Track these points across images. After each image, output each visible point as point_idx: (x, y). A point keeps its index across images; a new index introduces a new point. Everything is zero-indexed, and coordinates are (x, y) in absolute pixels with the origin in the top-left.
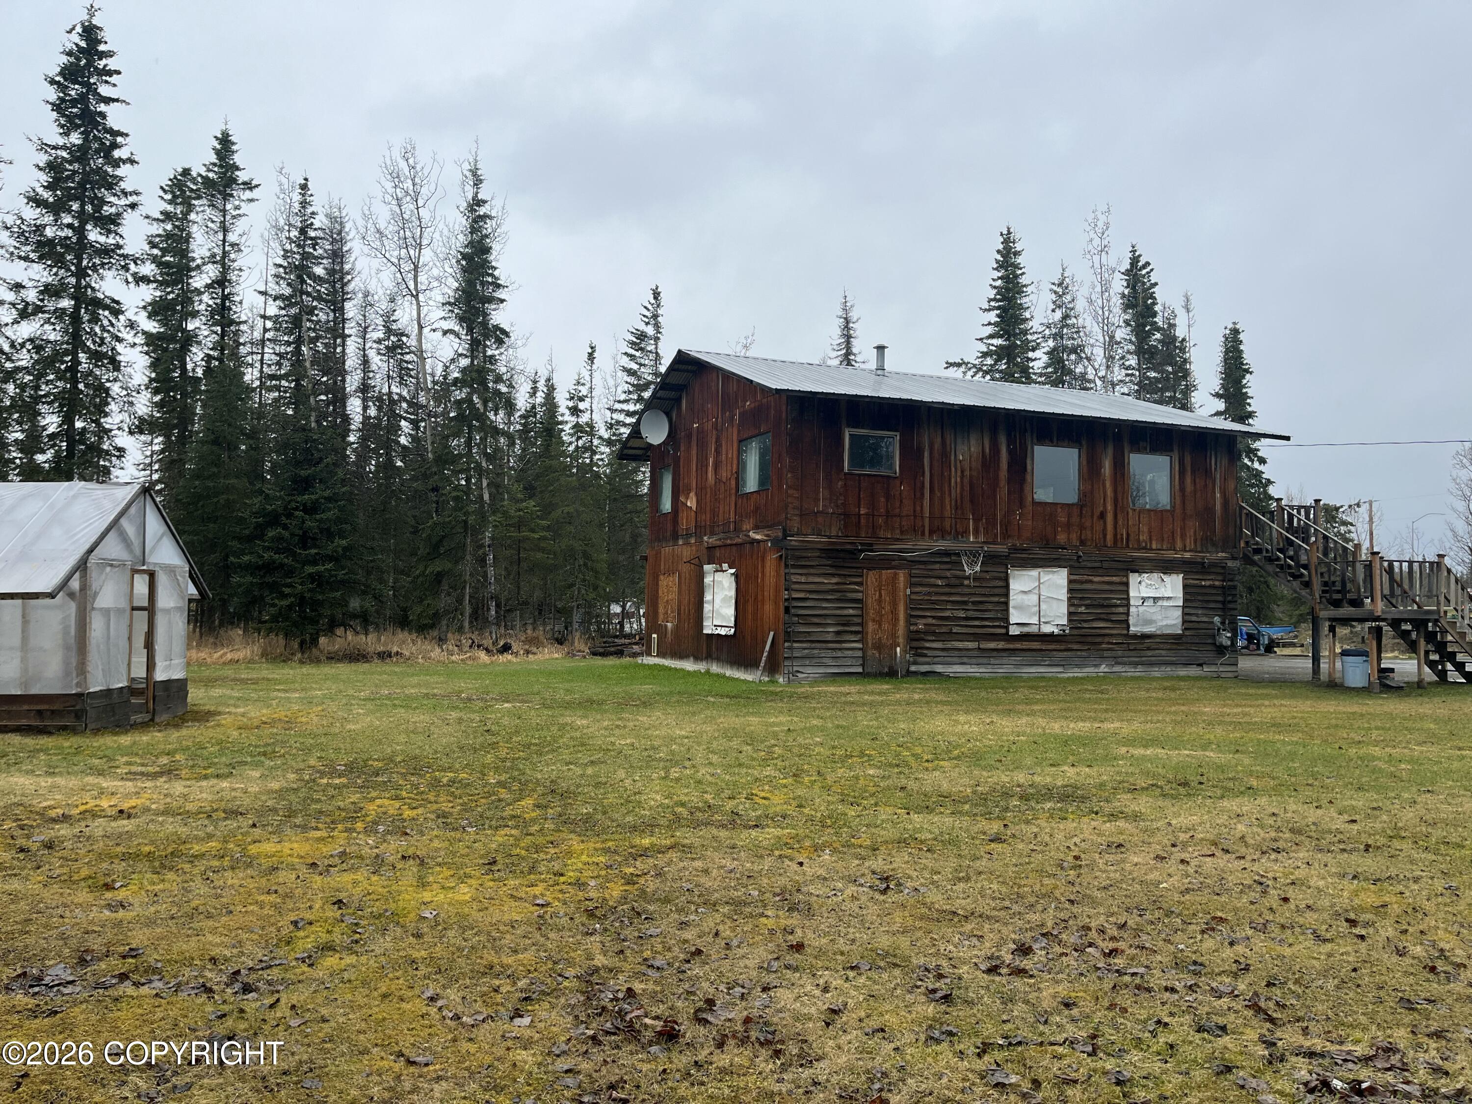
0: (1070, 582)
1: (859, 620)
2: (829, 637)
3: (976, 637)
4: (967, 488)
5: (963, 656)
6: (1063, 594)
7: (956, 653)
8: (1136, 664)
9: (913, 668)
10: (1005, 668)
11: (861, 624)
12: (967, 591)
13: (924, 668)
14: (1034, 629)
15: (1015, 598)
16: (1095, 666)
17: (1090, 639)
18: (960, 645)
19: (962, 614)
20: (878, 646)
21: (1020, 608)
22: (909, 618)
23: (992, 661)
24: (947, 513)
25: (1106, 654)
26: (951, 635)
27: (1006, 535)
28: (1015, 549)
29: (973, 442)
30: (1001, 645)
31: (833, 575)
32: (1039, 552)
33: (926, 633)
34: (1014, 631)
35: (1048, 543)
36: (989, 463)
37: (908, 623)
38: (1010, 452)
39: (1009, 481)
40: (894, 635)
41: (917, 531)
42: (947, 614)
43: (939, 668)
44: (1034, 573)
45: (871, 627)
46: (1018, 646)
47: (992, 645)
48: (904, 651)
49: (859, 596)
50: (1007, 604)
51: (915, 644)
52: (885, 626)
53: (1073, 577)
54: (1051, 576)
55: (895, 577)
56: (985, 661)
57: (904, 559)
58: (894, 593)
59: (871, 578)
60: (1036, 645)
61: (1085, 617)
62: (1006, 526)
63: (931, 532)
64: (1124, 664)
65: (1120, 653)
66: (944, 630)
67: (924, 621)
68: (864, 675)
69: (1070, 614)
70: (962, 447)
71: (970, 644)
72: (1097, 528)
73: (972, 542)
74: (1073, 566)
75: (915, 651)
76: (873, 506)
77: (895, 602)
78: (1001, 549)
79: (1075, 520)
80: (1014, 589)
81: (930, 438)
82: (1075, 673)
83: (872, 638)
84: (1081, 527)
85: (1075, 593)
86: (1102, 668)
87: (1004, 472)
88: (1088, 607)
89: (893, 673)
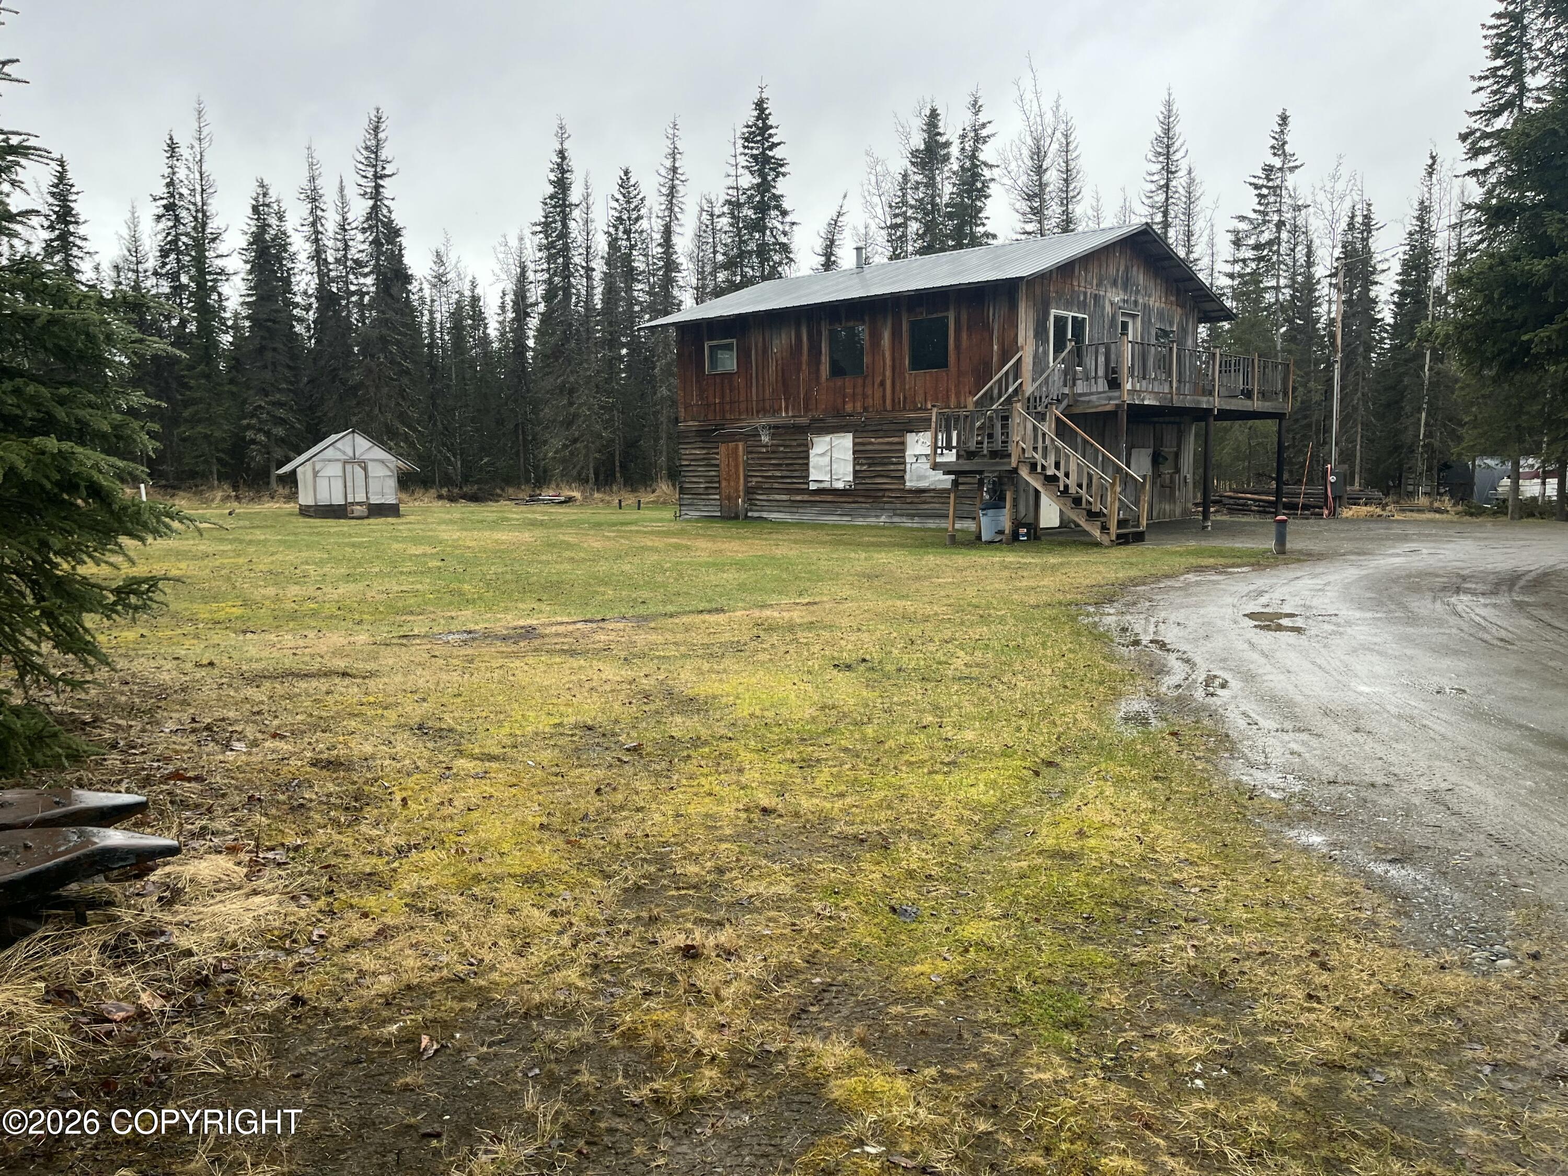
0: (855, 444)
1: (716, 479)
2: (701, 491)
3: (789, 491)
4: (780, 374)
5: (779, 506)
6: (849, 456)
7: (775, 504)
8: (912, 516)
9: (750, 514)
10: (808, 515)
11: (719, 482)
12: (782, 455)
13: (756, 514)
14: (826, 485)
15: (813, 460)
16: (876, 516)
17: (872, 493)
18: (778, 497)
19: (778, 474)
20: (729, 498)
21: (819, 468)
22: (746, 477)
23: (800, 510)
24: (767, 396)
25: (887, 506)
26: (771, 490)
27: (807, 410)
28: (814, 420)
29: (783, 336)
30: (806, 498)
31: (703, 448)
32: (832, 421)
33: (757, 488)
34: (813, 486)
35: (838, 413)
36: (795, 350)
37: (746, 482)
38: (809, 339)
39: (809, 364)
40: (737, 490)
41: (750, 412)
42: (770, 474)
43: (765, 515)
44: (827, 438)
45: (724, 484)
46: (817, 498)
47: (799, 498)
48: (744, 502)
49: (717, 462)
50: (807, 464)
51: (751, 496)
52: (732, 484)
53: (857, 440)
54: (841, 440)
55: (737, 447)
56: (795, 510)
57: (741, 433)
58: (736, 459)
59: (723, 448)
60: (830, 498)
61: (868, 474)
62: (807, 400)
63: (758, 412)
64: (902, 515)
65: (898, 506)
66: (766, 486)
67: (755, 479)
68: (722, 518)
69: (855, 472)
70: (776, 342)
71: (784, 497)
72: (878, 395)
73: (784, 417)
74: (857, 430)
75: (751, 501)
76: (723, 397)
77: (737, 466)
78: (804, 421)
79: (859, 390)
80: (812, 453)
81: (755, 339)
82: (860, 522)
83: (725, 492)
84: (865, 396)
85: (857, 453)
86: (883, 519)
87: (805, 357)
88: (870, 465)
89: (736, 517)
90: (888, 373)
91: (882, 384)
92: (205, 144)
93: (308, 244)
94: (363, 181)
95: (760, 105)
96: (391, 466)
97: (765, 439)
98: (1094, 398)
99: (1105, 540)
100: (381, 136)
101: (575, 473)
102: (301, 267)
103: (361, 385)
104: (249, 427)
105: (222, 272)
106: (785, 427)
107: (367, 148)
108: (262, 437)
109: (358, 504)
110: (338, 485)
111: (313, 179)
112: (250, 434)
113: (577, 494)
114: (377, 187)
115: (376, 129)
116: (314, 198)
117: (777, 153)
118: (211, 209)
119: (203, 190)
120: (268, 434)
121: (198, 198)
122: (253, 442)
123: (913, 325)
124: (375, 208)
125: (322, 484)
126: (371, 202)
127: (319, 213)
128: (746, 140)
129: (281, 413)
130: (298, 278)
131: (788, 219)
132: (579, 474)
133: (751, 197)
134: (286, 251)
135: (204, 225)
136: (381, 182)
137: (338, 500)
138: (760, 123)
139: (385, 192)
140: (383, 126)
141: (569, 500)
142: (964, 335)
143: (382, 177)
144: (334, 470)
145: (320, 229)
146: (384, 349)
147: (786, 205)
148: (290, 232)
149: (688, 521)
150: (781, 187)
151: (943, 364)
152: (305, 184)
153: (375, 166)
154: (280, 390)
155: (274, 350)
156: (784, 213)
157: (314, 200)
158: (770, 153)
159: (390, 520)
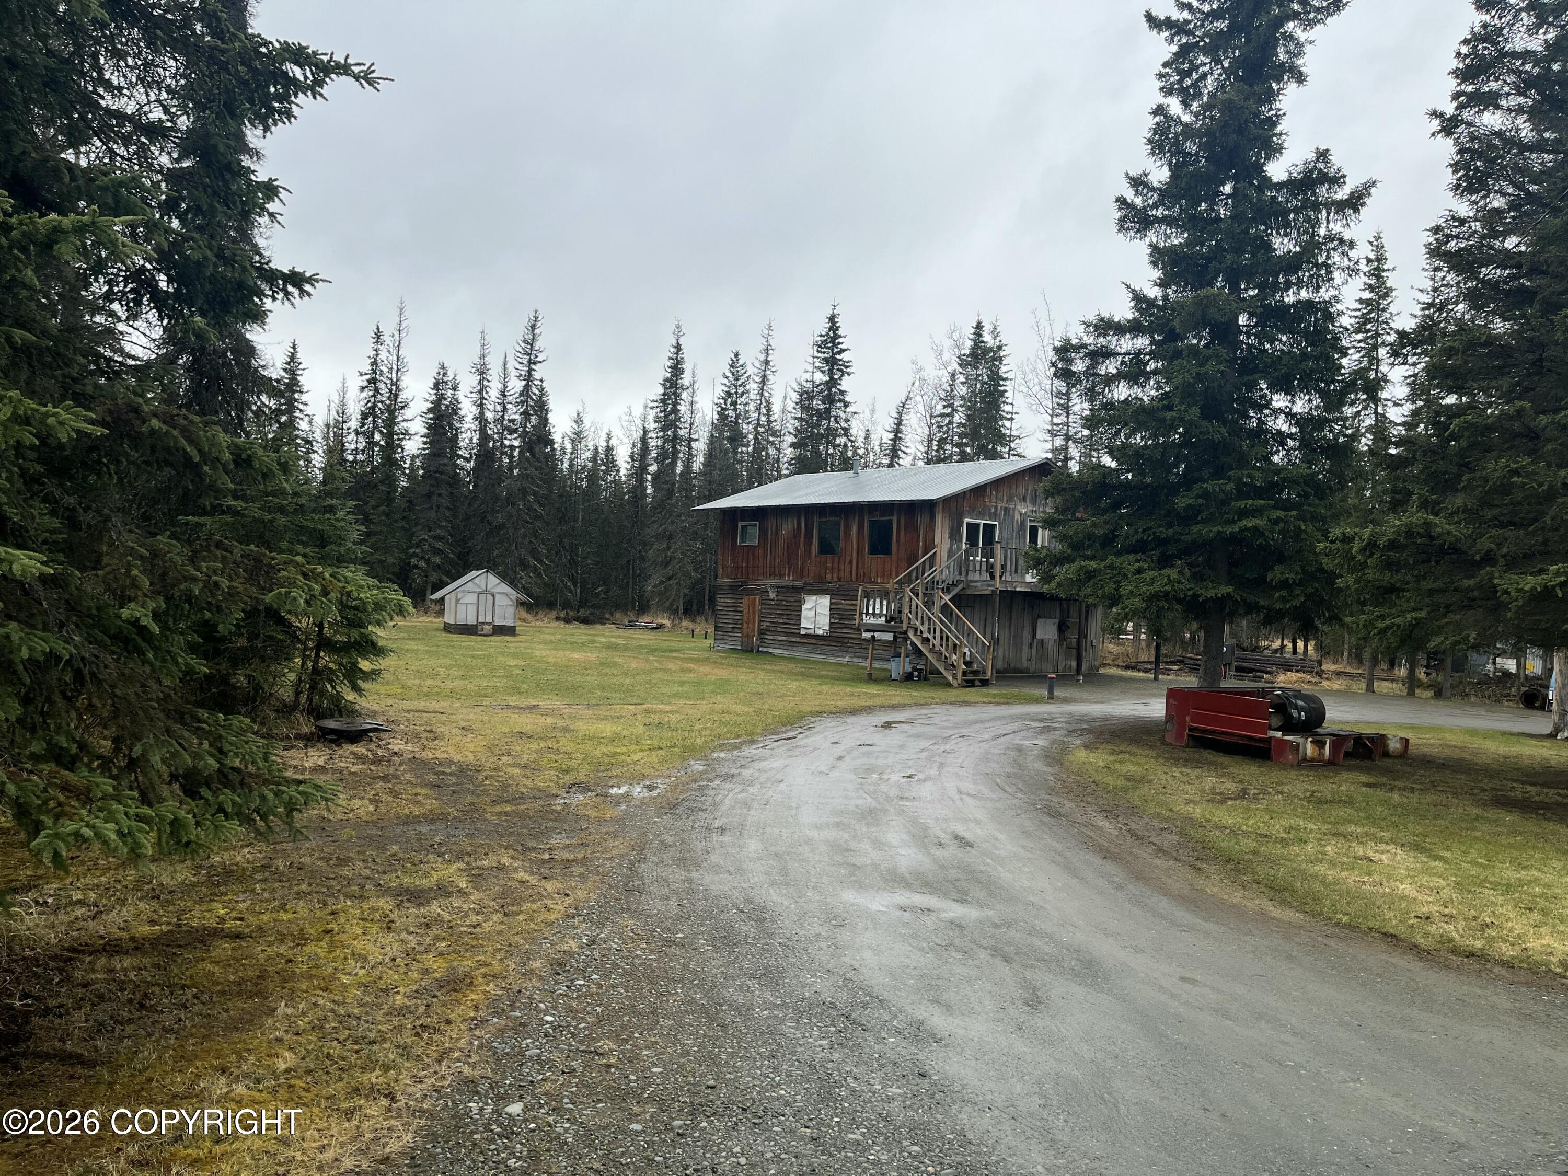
0: (831, 604)
1: (740, 622)
2: (729, 630)
3: (787, 634)
4: (786, 549)
5: (780, 645)
6: (827, 612)
7: (778, 643)
8: (865, 658)
9: (761, 649)
10: (799, 653)
11: (741, 624)
12: (783, 608)
13: (765, 650)
14: (811, 632)
15: (804, 613)
16: (843, 657)
17: (841, 640)
18: (780, 638)
19: (781, 621)
20: (747, 636)
21: (807, 619)
22: (760, 621)
23: (794, 649)
24: (776, 564)
25: (849, 650)
26: (776, 633)
27: (802, 576)
28: (806, 584)
29: (789, 526)
30: (798, 640)
31: (733, 599)
32: (817, 586)
33: (766, 631)
34: (803, 632)
35: (821, 579)
36: (797, 533)
37: (760, 625)
38: (806, 527)
39: (805, 544)
40: (753, 631)
41: (764, 575)
42: (775, 621)
43: (771, 650)
44: (814, 598)
45: (745, 625)
46: (805, 641)
47: (793, 640)
48: (757, 640)
49: (741, 609)
50: (800, 616)
51: (762, 636)
52: (750, 626)
53: (833, 601)
54: (823, 600)
55: (754, 600)
56: (790, 648)
57: (758, 590)
58: (754, 608)
59: (746, 600)
60: (813, 641)
61: (838, 626)
62: (802, 569)
63: (770, 575)
64: (860, 657)
65: (856, 650)
66: (773, 629)
67: (765, 624)
68: (742, 651)
69: (831, 624)
70: (784, 526)
71: (784, 638)
72: (847, 570)
73: (787, 580)
74: (834, 594)
75: (761, 639)
76: (748, 562)
77: (754, 613)
78: (799, 584)
79: (836, 565)
80: (804, 607)
81: (771, 522)
82: (832, 660)
83: (745, 631)
84: (839, 570)
85: (834, 611)
86: (847, 659)
87: (802, 539)
88: (840, 619)
89: (752, 651)
90: (855, 555)
91: (851, 562)
92: (403, 335)
93: (474, 408)
94: (519, 366)
95: (832, 319)
96: (513, 598)
97: (772, 595)
98: (979, 584)
99: (955, 683)
100: (537, 331)
101: (667, 604)
102: (466, 426)
103: (502, 526)
104: (415, 555)
105: (406, 433)
106: (787, 587)
107: (524, 341)
108: (423, 564)
109: (488, 624)
110: (472, 610)
111: (483, 356)
112: (414, 561)
113: (667, 622)
114: (530, 371)
115: (533, 327)
116: (482, 371)
117: (845, 356)
118: (403, 384)
119: (398, 370)
120: (428, 561)
121: (394, 375)
122: (416, 567)
123: (872, 523)
124: (527, 387)
125: (461, 608)
126: (524, 383)
127: (486, 383)
128: (820, 346)
129: (439, 545)
130: (464, 436)
131: (850, 409)
132: (672, 605)
133: (822, 391)
134: (456, 414)
135: (396, 396)
136: (533, 367)
137: (472, 621)
138: (831, 334)
139: (537, 375)
140: (539, 324)
141: (660, 627)
142: (902, 533)
143: (534, 363)
144: (471, 599)
145: (485, 396)
146: (524, 498)
147: (848, 399)
148: (461, 398)
149: (718, 651)
150: (846, 384)
151: (887, 551)
152: (477, 360)
153: (530, 354)
154: (440, 527)
155: (440, 495)
156: (846, 405)
157: (482, 373)
158: (838, 357)
159: (507, 638)
